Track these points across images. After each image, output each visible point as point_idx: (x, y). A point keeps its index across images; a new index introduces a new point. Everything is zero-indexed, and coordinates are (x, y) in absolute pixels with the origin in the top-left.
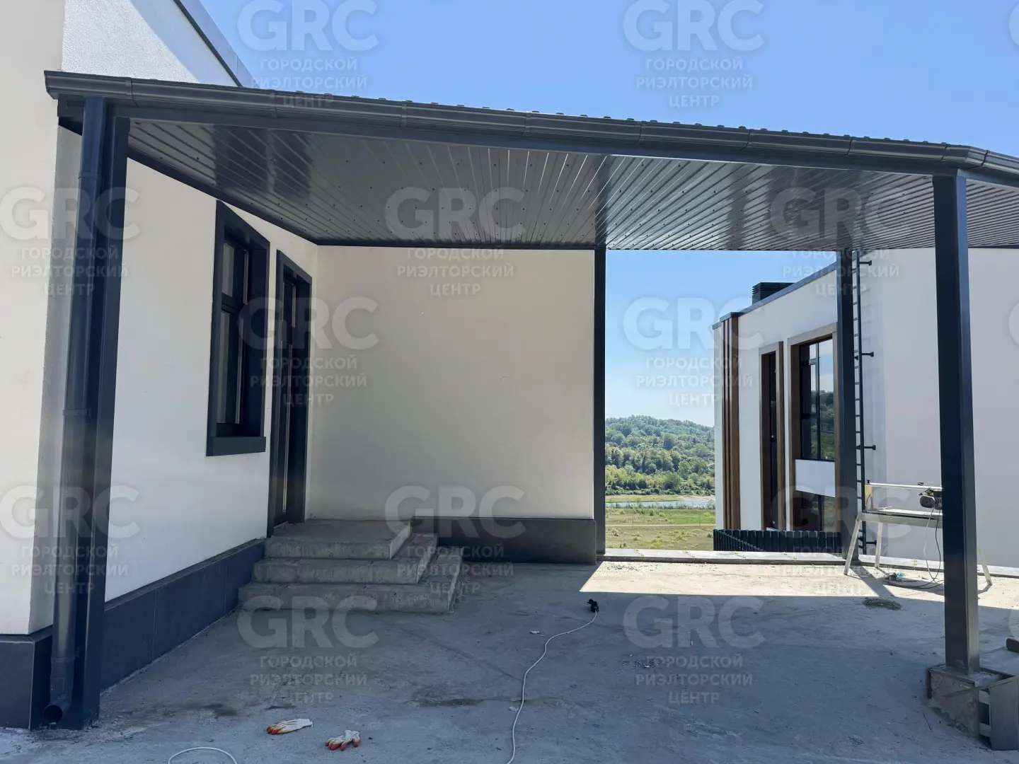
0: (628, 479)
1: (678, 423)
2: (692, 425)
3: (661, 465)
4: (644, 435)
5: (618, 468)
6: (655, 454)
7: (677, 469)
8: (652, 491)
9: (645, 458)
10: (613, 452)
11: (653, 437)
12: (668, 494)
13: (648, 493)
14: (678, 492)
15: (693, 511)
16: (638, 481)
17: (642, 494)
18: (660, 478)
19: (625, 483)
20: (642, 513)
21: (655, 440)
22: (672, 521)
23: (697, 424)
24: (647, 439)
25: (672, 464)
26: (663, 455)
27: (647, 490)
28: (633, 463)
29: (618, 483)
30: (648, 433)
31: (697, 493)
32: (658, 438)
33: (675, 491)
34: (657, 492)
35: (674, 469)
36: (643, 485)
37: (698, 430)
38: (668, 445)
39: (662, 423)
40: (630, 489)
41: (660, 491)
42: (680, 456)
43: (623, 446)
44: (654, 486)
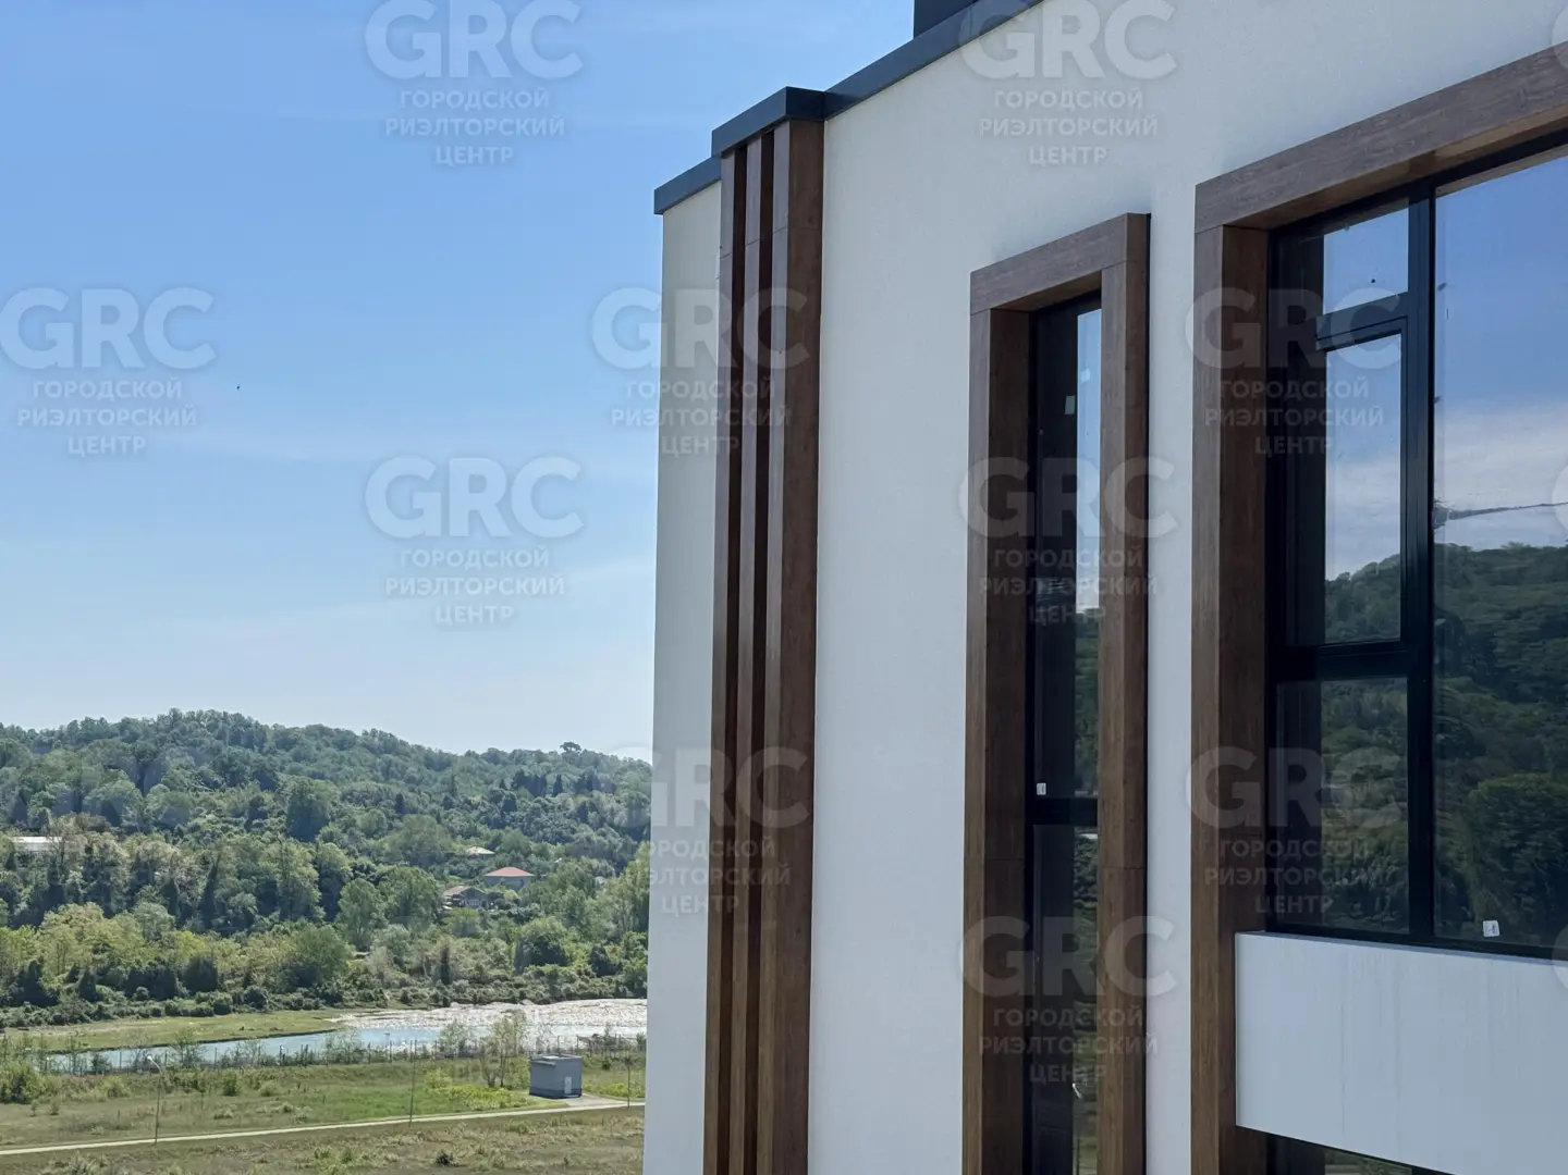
0: (143, 957)
1: (344, 741)
2: (390, 745)
3: (277, 899)
4: (214, 786)
5: (109, 914)
6: (254, 858)
7: (332, 912)
8: (237, 1000)
9: (214, 875)
10: (89, 850)
11: (247, 793)
12: (296, 1006)
13: (221, 1009)
14: (334, 1000)
15: (384, 1066)
16: (185, 963)
17: (199, 1014)
18: (272, 947)
19: (134, 971)
20: (195, 1085)
21: (256, 804)
22: (308, 1111)
23: (411, 741)
24: (226, 800)
25: (317, 894)
26: (284, 860)
27: (219, 996)
28: (169, 893)
29: (105, 977)
30: (232, 775)
31: (405, 1000)
32: (268, 797)
33: (325, 996)
34: (256, 1002)
35: (321, 912)
36: (202, 978)
37: (412, 769)
38: (305, 822)
39: (286, 739)
40: (154, 996)
41: (269, 998)
42: (346, 864)
43: (131, 831)
44: (248, 981)
